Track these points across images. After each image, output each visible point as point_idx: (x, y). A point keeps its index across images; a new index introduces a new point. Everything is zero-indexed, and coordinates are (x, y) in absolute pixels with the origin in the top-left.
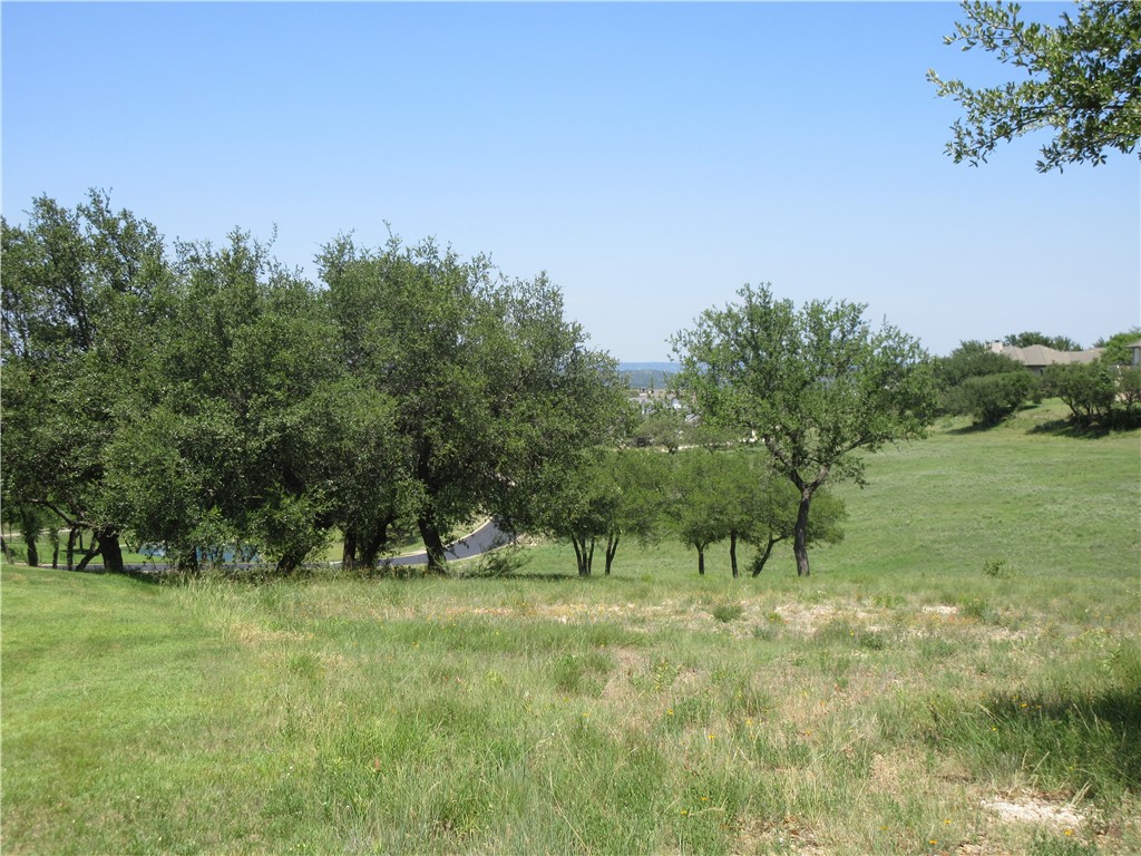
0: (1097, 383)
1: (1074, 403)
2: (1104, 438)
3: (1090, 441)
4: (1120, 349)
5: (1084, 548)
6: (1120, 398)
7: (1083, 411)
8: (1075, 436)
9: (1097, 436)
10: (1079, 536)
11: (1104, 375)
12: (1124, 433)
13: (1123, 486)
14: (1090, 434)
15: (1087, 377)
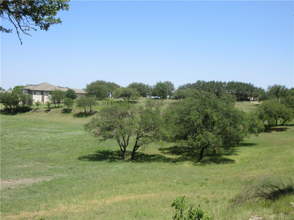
0: (14, 98)
1: (6, 105)
2: (16, 115)
3: (12, 116)
4: (18, 90)
5: (24, 150)
6: (20, 103)
7: (9, 107)
8: (7, 115)
9: (14, 114)
10: (20, 146)
11: (16, 96)
12: (22, 114)
13: (28, 129)
14: (11, 114)
15: (11, 96)
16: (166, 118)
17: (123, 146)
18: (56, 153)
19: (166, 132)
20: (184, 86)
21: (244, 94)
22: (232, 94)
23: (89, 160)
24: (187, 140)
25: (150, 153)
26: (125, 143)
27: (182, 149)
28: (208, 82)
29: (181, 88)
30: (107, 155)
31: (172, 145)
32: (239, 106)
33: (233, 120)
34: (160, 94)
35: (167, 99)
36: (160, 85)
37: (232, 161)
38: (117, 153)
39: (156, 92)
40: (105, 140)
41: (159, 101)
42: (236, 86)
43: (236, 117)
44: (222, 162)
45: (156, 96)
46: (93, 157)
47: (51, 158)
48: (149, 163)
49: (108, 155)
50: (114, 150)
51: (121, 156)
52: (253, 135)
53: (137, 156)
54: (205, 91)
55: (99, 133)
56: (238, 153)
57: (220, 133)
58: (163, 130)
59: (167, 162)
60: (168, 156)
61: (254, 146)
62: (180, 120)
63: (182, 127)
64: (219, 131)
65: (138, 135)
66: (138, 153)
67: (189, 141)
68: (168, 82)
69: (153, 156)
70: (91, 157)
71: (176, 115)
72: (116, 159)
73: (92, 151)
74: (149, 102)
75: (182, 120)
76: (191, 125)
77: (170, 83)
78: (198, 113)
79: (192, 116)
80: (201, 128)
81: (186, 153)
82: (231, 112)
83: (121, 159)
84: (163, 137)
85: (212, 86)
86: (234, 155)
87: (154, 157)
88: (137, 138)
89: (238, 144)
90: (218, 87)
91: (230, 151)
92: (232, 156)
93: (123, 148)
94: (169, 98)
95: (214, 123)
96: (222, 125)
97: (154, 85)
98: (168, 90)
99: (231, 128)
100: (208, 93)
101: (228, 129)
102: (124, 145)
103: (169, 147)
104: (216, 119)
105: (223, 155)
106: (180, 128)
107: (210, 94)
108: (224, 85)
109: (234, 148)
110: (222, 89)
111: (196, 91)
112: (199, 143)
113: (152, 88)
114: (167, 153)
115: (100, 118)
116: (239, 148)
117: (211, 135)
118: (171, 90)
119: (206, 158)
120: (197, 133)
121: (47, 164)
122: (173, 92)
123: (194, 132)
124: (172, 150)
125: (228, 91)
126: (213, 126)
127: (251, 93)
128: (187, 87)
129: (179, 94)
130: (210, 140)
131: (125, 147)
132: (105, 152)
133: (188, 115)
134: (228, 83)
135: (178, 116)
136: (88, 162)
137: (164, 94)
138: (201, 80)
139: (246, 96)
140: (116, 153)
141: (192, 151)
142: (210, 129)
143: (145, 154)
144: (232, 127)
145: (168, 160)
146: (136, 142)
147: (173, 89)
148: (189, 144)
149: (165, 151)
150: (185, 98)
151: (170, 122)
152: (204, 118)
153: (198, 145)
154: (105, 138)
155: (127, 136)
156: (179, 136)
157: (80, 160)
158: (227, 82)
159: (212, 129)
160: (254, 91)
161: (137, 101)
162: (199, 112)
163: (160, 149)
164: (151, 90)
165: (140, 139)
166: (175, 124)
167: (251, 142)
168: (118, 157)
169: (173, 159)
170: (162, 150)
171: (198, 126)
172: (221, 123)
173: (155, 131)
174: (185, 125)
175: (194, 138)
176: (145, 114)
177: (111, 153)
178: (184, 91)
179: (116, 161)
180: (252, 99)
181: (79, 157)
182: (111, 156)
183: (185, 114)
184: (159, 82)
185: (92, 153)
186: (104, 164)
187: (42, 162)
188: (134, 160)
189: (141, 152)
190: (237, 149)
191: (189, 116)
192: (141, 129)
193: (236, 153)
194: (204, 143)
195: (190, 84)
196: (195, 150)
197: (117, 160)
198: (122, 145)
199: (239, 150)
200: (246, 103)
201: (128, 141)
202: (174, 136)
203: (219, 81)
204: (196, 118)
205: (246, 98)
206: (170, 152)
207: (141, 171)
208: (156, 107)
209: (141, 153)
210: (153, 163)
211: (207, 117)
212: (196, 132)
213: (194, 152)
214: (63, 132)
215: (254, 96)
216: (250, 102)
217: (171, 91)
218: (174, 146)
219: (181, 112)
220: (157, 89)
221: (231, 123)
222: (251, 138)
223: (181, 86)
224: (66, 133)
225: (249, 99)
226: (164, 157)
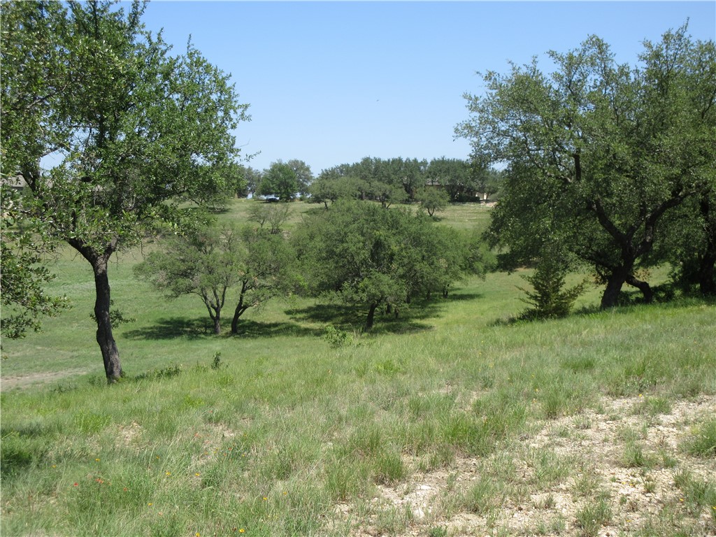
16: (298, 248)
17: (214, 308)
18: (72, 327)
19: (299, 277)
20: (333, 171)
21: (465, 187)
22: (439, 187)
23: (147, 338)
24: (341, 290)
25: (268, 320)
26: (218, 301)
27: (333, 311)
28: (387, 160)
29: (328, 175)
30: (180, 327)
31: (311, 302)
32: (456, 215)
33: (426, 251)
34: (279, 189)
35: (297, 201)
36: (280, 170)
37: (429, 328)
38: (200, 323)
39: (272, 186)
40: (177, 296)
41: (279, 206)
42: (448, 170)
43: (432, 245)
44: (408, 331)
45: (271, 194)
46: (153, 332)
47: (64, 336)
48: (269, 339)
49: (183, 327)
50: (193, 317)
51: (209, 327)
52: (475, 276)
53: (241, 326)
54: (381, 183)
55: (165, 283)
56: (442, 314)
57: (403, 275)
58: (293, 273)
59: (303, 335)
60: (304, 325)
61: (476, 300)
62: (327, 252)
63: (331, 264)
64: (401, 271)
65: (244, 284)
66: (243, 321)
67: (345, 293)
68: (297, 161)
69: (276, 325)
70: (148, 333)
71: (319, 243)
72: (200, 334)
73: (149, 321)
74: (255, 210)
75: (331, 254)
76: (348, 261)
77: (303, 164)
78: (362, 239)
79: (350, 245)
80: (368, 266)
81: (341, 318)
82: (423, 234)
83: (211, 333)
84: (295, 286)
85: (397, 171)
86: (434, 317)
87: (277, 328)
88: (243, 291)
89: (445, 296)
90: (409, 173)
91: (427, 310)
92: (430, 319)
93: (213, 312)
94: (301, 199)
95: (391, 257)
96: (406, 261)
97: (264, 170)
98: (298, 181)
99: (422, 264)
100: (388, 187)
101: (417, 267)
102: (216, 306)
103: (306, 308)
104: (395, 248)
105: (413, 318)
106: (327, 268)
107: (392, 189)
108: (422, 168)
109: (438, 305)
110: (418, 176)
111: (361, 182)
112: (364, 296)
113: (259, 176)
114: (303, 319)
115: (165, 252)
116: (446, 304)
117: (386, 280)
118: (304, 181)
119: (379, 325)
120: (360, 277)
121: (61, 349)
122: (309, 184)
123: (354, 276)
124: (313, 313)
125: (432, 182)
126: (391, 263)
127: (482, 183)
128: (342, 171)
129: (323, 191)
130: (385, 289)
131: (217, 310)
132: (175, 321)
133: (343, 242)
134: (432, 163)
135: (324, 245)
136: (144, 341)
137: (289, 190)
138: (372, 158)
139: (471, 191)
140: (198, 322)
141: (352, 313)
142: (385, 269)
143: (258, 322)
144: (425, 263)
145: (306, 332)
146: (241, 298)
147: (308, 178)
148: (346, 299)
149: (298, 316)
150: (336, 198)
151: (307, 255)
152: (374, 247)
153: (362, 300)
154: (178, 292)
155: (220, 287)
156: (326, 283)
157: (126, 338)
158: (429, 161)
159: (388, 268)
160: (487, 179)
161: (228, 207)
162: (363, 235)
163: (288, 313)
164: (259, 181)
165: (249, 291)
166: (319, 260)
167: (471, 292)
168: (203, 329)
169: (316, 330)
170: (292, 314)
171: (362, 264)
172: (405, 257)
173: (278, 275)
174: (337, 263)
175: (355, 286)
176: (258, 243)
177: (189, 324)
178: (333, 182)
179: (200, 338)
180: (485, 198)
181: (124, 334)
182: (189, 329)
183: (336, 240)
184: (277, 162)
185: (148, 325)
186: (178, 344)
187: (48, 345)
188: (238, 334)
189: (248, 318)
190: (440, 307)
191: (345, 245)
192: (251, 274)
193: (439, 313)
194: (374, 295)
195: (348, 165)
196: (358, 311)
197: (203, 336)
198: (212, 306)
199: (445, 309)
200: (470, 206)
201: (223, 296)
202: (315, 284)
203: (412, 159)
204: (358, 247)
205: (472, 194)
206: (309, 318)
207: (257, 351)
208: (273, 221)
209: (249, 320)
210: (277, 339)
211: (378, 245)
212: (358, 275)
213: (356, 315)
214: (68, 284)
215: (488, 190)
216: (478, 204)
217: (305, 183)
218: (315, 304)
219: (328, 236)
220: (273, 178)
221: (423, 256)
222: (472, 283)
223: (326, 170)
224: (77, 285)
225: (478, 198)
226: (296, 326)
